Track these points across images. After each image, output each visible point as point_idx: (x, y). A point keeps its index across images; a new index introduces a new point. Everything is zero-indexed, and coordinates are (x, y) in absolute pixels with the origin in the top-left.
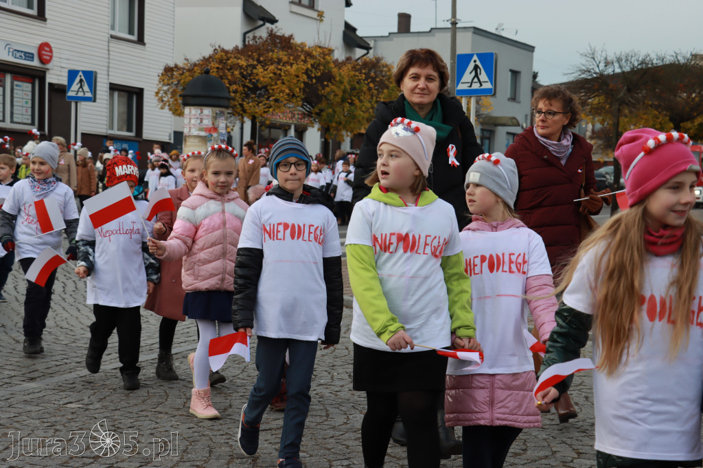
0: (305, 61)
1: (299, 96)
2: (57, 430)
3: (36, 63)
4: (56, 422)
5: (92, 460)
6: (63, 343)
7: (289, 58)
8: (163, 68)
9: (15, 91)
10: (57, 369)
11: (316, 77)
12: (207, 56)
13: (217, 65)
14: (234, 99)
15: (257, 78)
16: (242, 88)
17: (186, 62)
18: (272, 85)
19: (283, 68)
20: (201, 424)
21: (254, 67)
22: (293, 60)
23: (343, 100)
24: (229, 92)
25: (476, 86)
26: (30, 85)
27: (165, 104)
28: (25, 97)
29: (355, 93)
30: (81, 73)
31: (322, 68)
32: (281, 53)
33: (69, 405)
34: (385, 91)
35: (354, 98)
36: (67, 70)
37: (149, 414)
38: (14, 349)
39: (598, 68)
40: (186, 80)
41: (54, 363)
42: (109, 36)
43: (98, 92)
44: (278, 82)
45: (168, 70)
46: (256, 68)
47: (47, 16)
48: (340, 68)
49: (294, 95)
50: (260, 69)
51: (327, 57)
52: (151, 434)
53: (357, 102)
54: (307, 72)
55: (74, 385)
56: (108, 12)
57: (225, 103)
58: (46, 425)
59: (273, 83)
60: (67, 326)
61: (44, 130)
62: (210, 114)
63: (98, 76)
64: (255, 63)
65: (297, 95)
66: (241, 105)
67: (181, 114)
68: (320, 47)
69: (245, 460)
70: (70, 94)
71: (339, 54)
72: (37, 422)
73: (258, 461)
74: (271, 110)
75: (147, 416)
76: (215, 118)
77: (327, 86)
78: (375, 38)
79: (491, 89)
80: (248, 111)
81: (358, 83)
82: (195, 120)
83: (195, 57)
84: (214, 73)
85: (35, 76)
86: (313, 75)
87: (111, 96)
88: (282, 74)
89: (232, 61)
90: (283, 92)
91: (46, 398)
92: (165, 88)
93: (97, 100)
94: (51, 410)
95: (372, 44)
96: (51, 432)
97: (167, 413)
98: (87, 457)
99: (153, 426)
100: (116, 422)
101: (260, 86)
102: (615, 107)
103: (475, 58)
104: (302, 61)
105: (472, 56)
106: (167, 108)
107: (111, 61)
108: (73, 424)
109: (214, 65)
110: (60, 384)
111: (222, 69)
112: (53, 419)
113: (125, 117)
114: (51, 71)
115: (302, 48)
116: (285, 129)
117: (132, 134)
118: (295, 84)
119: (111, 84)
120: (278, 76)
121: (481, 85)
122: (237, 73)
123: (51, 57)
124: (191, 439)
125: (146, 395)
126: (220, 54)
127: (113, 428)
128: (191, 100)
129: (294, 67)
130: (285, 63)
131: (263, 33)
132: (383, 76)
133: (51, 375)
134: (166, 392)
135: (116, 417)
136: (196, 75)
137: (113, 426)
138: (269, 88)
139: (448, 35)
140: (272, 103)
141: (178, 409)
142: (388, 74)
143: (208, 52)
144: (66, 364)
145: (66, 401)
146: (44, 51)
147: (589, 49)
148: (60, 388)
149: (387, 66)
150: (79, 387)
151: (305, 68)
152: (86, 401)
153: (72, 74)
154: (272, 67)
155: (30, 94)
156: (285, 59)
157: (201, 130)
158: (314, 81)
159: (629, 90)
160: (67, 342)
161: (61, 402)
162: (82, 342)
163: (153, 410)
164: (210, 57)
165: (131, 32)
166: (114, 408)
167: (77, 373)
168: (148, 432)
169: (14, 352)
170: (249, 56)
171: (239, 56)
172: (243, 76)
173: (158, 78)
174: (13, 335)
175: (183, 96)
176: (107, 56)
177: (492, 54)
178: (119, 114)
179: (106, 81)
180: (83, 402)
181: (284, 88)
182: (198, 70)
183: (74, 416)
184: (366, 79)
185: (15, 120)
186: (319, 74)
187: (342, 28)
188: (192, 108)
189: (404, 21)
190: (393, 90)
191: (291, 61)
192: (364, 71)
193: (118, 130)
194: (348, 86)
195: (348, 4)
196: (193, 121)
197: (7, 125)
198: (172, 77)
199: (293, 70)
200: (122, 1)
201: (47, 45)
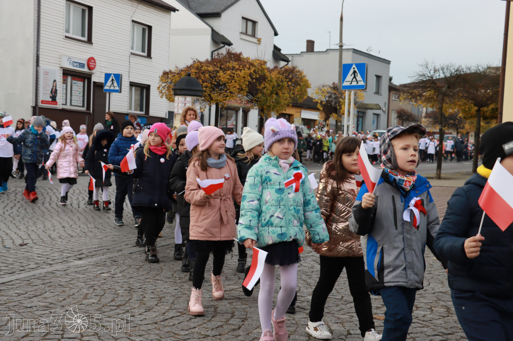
1: (245, 90)
2: (95, 289)
3: (86, 70)
4: (94, 284)
5: (116, 308)
6: (99, 237)
7: (240, 67)
8: (162, 72)
9: (73, 87)
10: (95, 253)
12: (189, 65)
13: (195, 71)
14: (205, 91)
15: (219, 78)
16: (210, 85)
17: (176, 69)
18: (229, 83)
19: (236, 72)
20: (183, 287)
21: (218, 72)
22: (242, 67)
23: (272, 93)
24: (202, 87)
25: (354, 83)
26: (82, 83)
27: (163, 95)
28: (79, 90)
29: (279, 88)
30: (112, 75)
31: (260, 72)
32: (234, 63)
33: (102, 275)
34: (298, 87)
35: (279, 91)
36: (104, 74)
37: (151, 280)
38: (69, 241)
39: (429, 73)
40: (177, 80)
41: (93, 249)
42: (130, 53)
43: (122, 87)
44: (233, 81)
45: (166, 74)
46: (219, 73)
47: (93, 41)
48: (270, 73)
49: (242, 89)
50: (221, 73)
51: (263, 66)
52: (152, 293)
53: (281, 94)
54: (250, 75)
55: (106, 263)
56: (129, 38)
57: (200, 93)
58: (88, 286)
59: (229, 82)
60: (102, 228)
61: (90, 110)
62: (191, 100)
63: (123, 77)
64: (219, 69)
65: (244, 89)
66: (210, 95)
67: (173, 101)
68: (258, 60)
69: (209, 309)
70: (106, 88)
71: (270, 64)
72: (83, 284)
73: (218, 310)
74: (228, 98)
75: (149, 282)
76: (193, 103)
77: (262, 82)
78: (292, 55)
79: (364, 86)
80: (214, 99)
81: (281, 82)
82: (181, 103)
83: (182, 66)
84: (193, 76)
85: (85, 77)
86: (255, 77)
87: (131, 90)
88: (235, 76)
89: (204, 68)
90: (235, 87)
91: (89, 270)
92: (163, 85)
93: (122, 92)
94: (91, 277)
95: (290, 59)
96: (91, 290)
97: (162, 280)
98: (113, 306)
99: (153, 288)
100: (131, 285)
101: (221, 83)
102: (441, 97)
103: (354, 66)
104: (248, 68)
105: (352, 65)
106: (164, 97)
107: (131, 68)
108: (104, 285)
109: (193, 70)
110: (97, 262)
111: (198, 73)
112: (92, 283)
113: (139, 102)
114: (94, 75)
115: (247, 61)
116: (236, 110)
117: (143, 113)
118: (243, 82)
119: (130, 82)
120: (232, 78)
121: (358, 83)
122: (207, 75)
123: (95, 66)
124: (177, 296)
125: (149, 269)
126: (197, 64)
127: (129, 289)
128: (179, 92)
129: (243, 71)
130: (237, 69)
131: (223, 51)
132: (297, 78)
133: (92, 256)
134: (161, 268)
135: (131, 282)
136: (183, 76)
137: (129, 287)
138: (227, 85)
139: (338, 54)
140: (229, 94)
141: (169, 278)
142: (300, 76)
143: (190, 63)
144: (101, 250)
145: (100, 272)
147: (424, 62)
148: (97, 265)
149: (299, 71)
150: (108, 264)
151: (249, 72)
152: (113, 272)
153: (107, 76)
154: (229, 72)
155: (82, 88)
156: (237, 67)
158: (254, 81)
159: (449, 87)
160: (101, 237)
161: (98, 273)
162: (111, 237)
163: (154, 278)
164: (191, 66)
165: (143, 51)
166: (129, 277)
167: (108, 255)
168: (150, 291)
169: (70, 242)
170: (215, 65)
171: (209, 65)
172: (211, 77)
173: (159, 79)
174: (69, 233)
175: (174, 90)
176: (128, 65)
177: (364, 64)
178: (135, 101)
179: (128, 80)
180: (111, 273)
181: (236, 84)
182: (183, 74)
183: (105, 281)
185: (73, 104)
186: (258, 76)
187: (272, 49)
188: (180, 97)
189: (310, 45)
190: (303, 86)
191: (241, 68)
192: (285, 75)
193: (135, 110)
194: (276, 84)
195: (276, 34)
196: (180, 105)
197: (68, 107)
198: (168, 78)
199: (242, 74)
200: (138, 30)
201: (93, 58)
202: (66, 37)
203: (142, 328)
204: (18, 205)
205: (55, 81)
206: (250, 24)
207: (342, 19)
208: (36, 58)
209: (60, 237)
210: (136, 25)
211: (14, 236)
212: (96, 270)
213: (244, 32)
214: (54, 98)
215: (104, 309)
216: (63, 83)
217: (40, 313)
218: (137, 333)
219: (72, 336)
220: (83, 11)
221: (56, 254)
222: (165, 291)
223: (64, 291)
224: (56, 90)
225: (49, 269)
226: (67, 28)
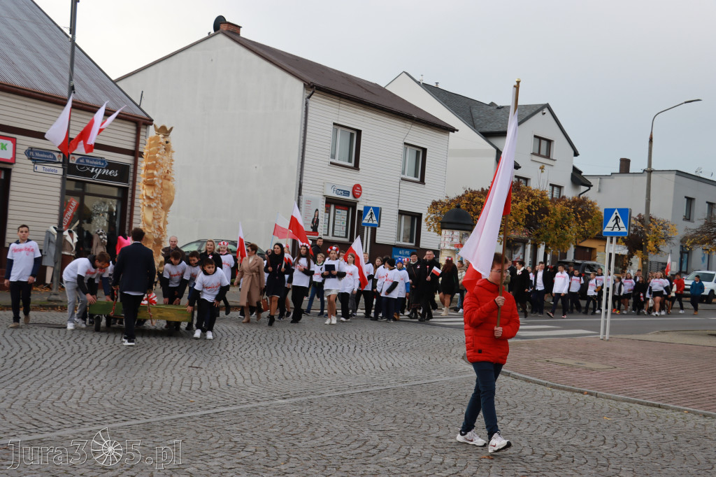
0: (527, 200)
1: (522, 224)
3: (351, 198)
4: (284, 418)
5: (290, 436)
7: (517, 198)
8: (431, 202)
9: (336, 216)
10: (299, 394)
11: (535, 211)
12: (460, 195)
13: (466, 202)
17: (447, 199)
22: (519, 199)
23: (556, 226)
25: (616, 230)
26: (346, 212)
27: (431, 227)
28: (342, 219)
29: (565, 221)
30: (371, 209)
31: (540, 204)
33: (294, 412)
34: (589, 220)
35: (565, 225)
36: (363, 206)
38: (282, 383)
40: (446, 211)
41: (299, 391)
42: (400, 179)
43: (382, 221)
45: (435, 204)
47: (360, 167)
48: (556, 204)
49: (519, 224)
51: (544, 197)
52: (325, 428)
53: (567, 228)
54: (528, 208)
55: (303, 403)
56: (400, 163)
57: (469, 227)
58: (279, 419)
61: (353, 241)
62: (459, 235)
67: (441, 234)
70: (364, 222)
72: (276, 418)
76: (462, 238)
77: (544, 217)
78: (601, 177)
79: (626, 233)
81: (568, 215)
82: (448, 238)
83: (453, 196)
84: (463, 207)
85: (349, 206)
86: (533, 210)
87: (400, 219)
89: (477, 198)
90: (510, 221)
91: (285, 408)
92: (432, 215)
96: (279, 422)
103: (616, 211)
105: (614, 210)
106: (432, 230)
107: (401, 196)
109: (464, 201)
110: (296, 402)
111: (469, 204)
113: (409, 233)
114: (359, 203)
115: (527, 191)
118: (519, 216)
119: (400, 211)
121: (620, 229)
122: (479, 207)
123: (361, 193)
126: (469, 194)
127: (309, 424)
128: (446, 226)
129: (519, 204)
130: (513, 201)
132: (589, 210)
133: (295, 397)
136: (452, 208)
137: (310, 422)
142: (592, 208)
143: (461, 193)
145: (294, 410)
146: (357, 190)
149: (591, 203)
150: (305, 404)
151: (527, 204)
152: (304, 410)
153: (367, 208)
155: (346, 217)
157: (452, 245)
158: (534, 213)
161: (291, 410)
164: (463, 196)
165: (416, 176)
167: (309, 397)
173: (429, 208)
174: (286, 375)
175: (442, 222)
176: (398, 192)
177: (627, 209)
178: (405, 231)
179: (397, 209)
181: (511, 218)
182: (453, 205)
183: (294, 417)
184: (574, 212)
185: (335, 234)
186: (537, 209)
187: (571, 171)
188: (447, 230)
189: (625, 164)
192: (573, 207)
193: (403, 241)
194: (560, 217)
195: (576, 154)
196: (447, 240)
197: (330, 238)
198: (436, 209)
199: (519, 206)
200: (411, 154)
201: (359, 186)
202: (331, 163)
203: (301, 450)
204: (253, 347)
205: (317, 210)
206: (544, 144)
207: (651, 140)
208: (298, 186)
209: (276, 379)
210: (409, 148)
211: (238, 376)
212: (290, 408)
213: (537, 152)
214: (315, 228)
215: (281, 436)
216: (326, 212)
217: (234, 434)
218: (296, 452)
219: (249, 450)
220: (352, 135)
221: (266, 394)
222: (336, 427)
223: (258, 422)
224: (318, 220)
225: (255, 404)
226: (333, 153)
